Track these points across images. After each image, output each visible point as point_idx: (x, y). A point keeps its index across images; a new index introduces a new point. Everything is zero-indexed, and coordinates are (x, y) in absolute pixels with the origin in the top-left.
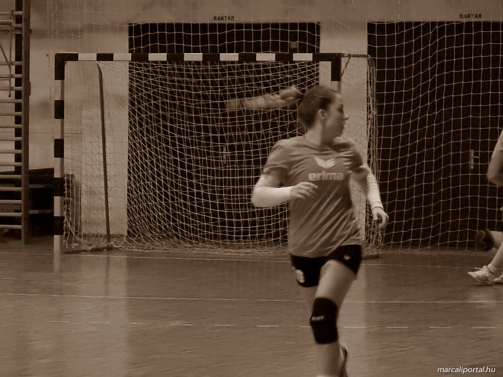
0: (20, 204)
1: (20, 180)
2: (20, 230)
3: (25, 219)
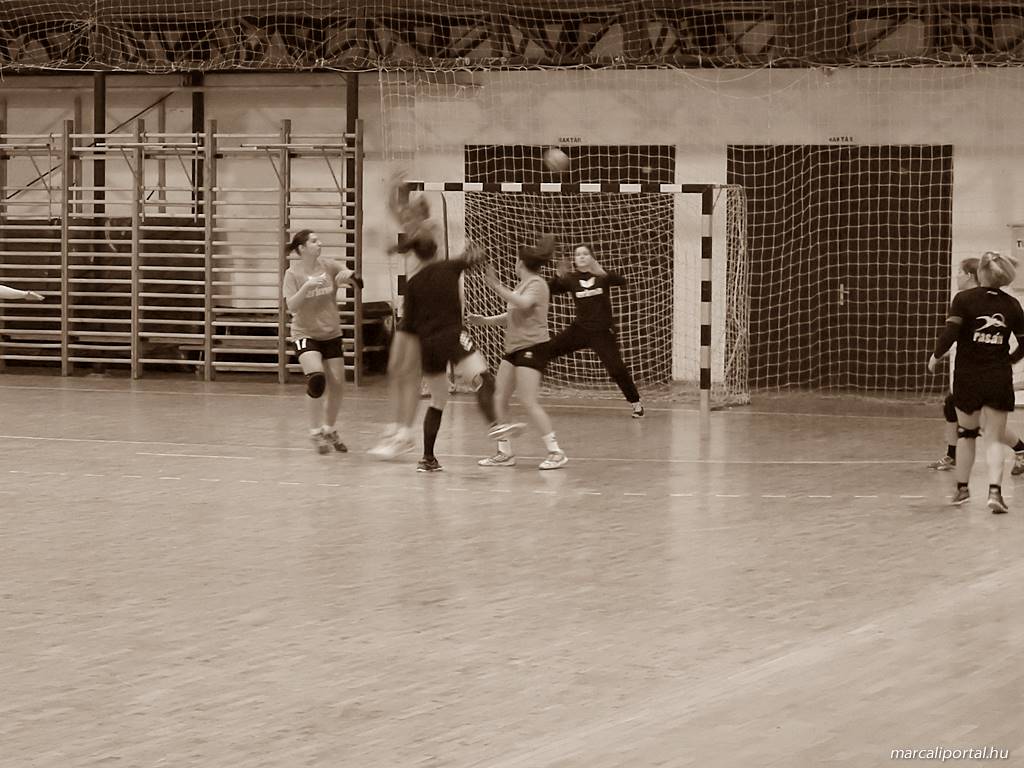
0: (354, 343)
1: (353, 317)
2: (352, 371)
3: (358, 360)
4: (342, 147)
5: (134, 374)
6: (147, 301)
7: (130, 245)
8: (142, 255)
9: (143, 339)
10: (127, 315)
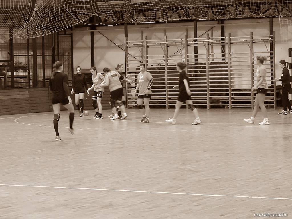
0: (274, 97)
1: (273, 89)
2: (274, 105)
3: (275, 102)
4: (269, 40)
5: (208, 108)
6: (211, 87)
7: (206, 70)
8: (209, 73)
9: (210, 98)
10: (206, 91)
